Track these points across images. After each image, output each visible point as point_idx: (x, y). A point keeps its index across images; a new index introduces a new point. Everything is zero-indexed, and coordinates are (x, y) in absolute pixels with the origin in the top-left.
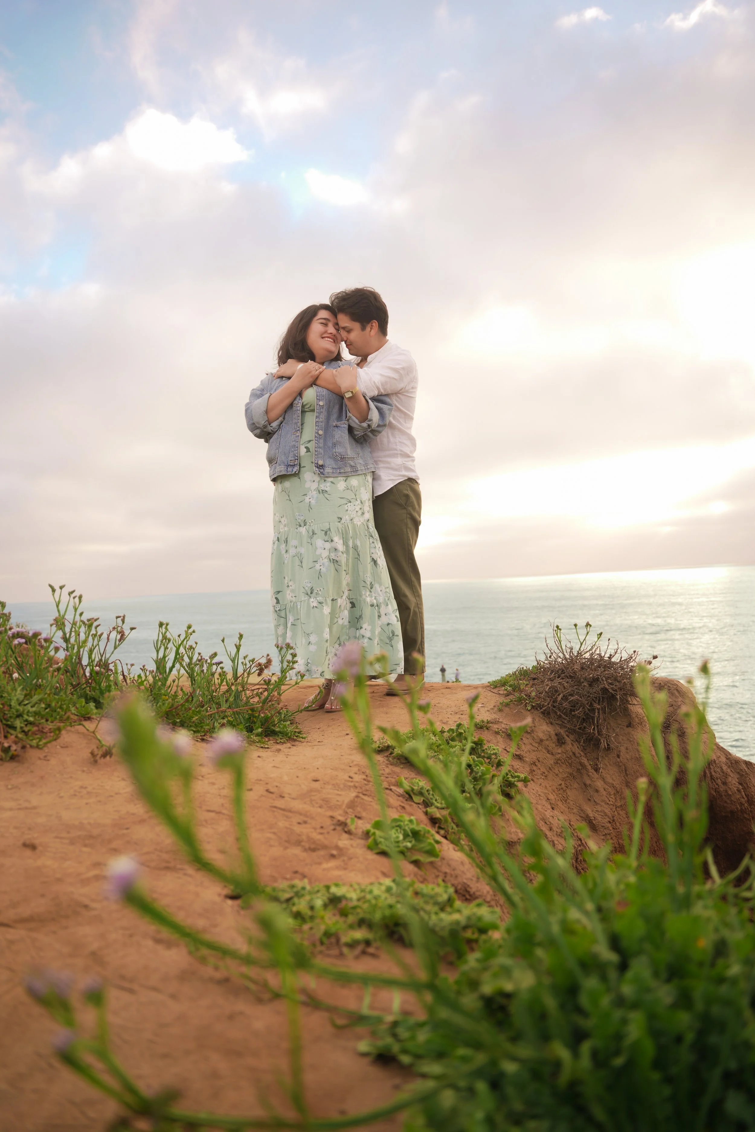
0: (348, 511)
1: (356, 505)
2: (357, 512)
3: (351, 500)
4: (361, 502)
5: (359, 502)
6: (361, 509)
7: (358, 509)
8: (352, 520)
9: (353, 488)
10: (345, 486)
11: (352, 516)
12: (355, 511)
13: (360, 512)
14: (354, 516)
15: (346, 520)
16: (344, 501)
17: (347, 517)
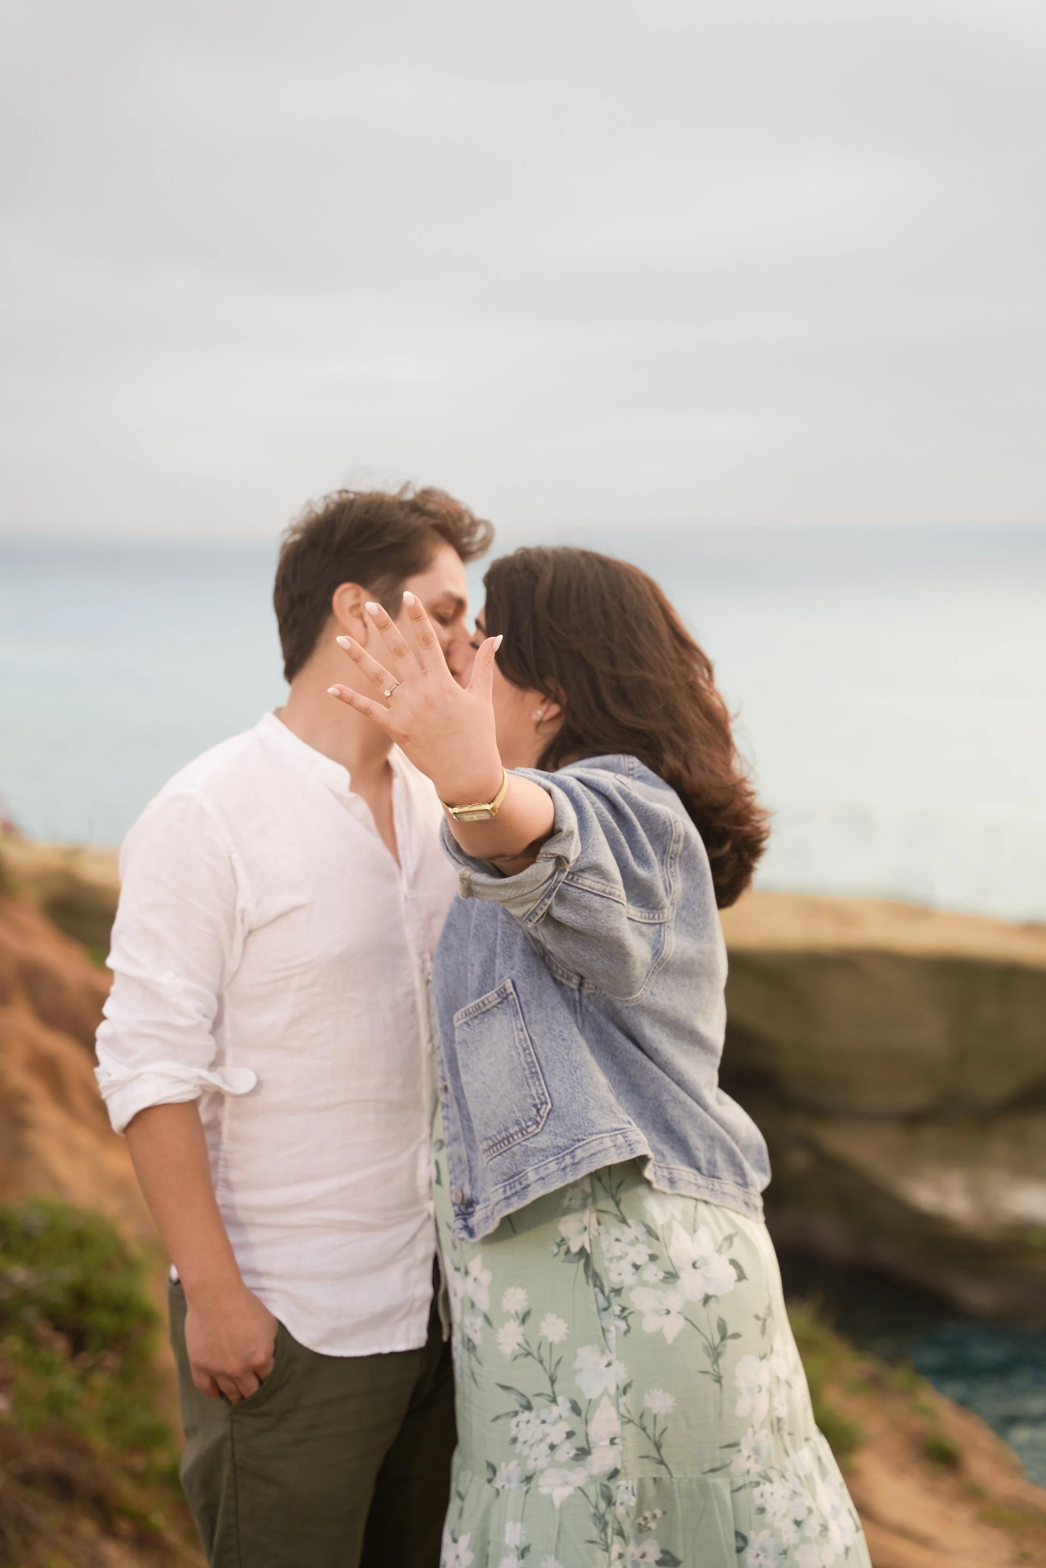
0: (519, 1445)
1: (549, 1420)
2: (552, 1447)
3: (535, 1402)
4: (576, 1409)
5: (563, 1407)
6: (570, 1435)
7: (557, 1434)
8: (528, 1479)
9: (545, 1353)
10: (521, 1340)
11: (531, 1465)
12: (544, 1447)
13: (567, 1450)
14: (542, 1463)
15: (509, 1480)
16: (511, 1403)
17: (514, 1463)
